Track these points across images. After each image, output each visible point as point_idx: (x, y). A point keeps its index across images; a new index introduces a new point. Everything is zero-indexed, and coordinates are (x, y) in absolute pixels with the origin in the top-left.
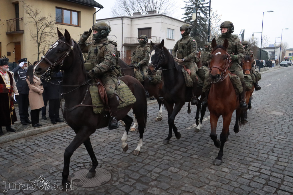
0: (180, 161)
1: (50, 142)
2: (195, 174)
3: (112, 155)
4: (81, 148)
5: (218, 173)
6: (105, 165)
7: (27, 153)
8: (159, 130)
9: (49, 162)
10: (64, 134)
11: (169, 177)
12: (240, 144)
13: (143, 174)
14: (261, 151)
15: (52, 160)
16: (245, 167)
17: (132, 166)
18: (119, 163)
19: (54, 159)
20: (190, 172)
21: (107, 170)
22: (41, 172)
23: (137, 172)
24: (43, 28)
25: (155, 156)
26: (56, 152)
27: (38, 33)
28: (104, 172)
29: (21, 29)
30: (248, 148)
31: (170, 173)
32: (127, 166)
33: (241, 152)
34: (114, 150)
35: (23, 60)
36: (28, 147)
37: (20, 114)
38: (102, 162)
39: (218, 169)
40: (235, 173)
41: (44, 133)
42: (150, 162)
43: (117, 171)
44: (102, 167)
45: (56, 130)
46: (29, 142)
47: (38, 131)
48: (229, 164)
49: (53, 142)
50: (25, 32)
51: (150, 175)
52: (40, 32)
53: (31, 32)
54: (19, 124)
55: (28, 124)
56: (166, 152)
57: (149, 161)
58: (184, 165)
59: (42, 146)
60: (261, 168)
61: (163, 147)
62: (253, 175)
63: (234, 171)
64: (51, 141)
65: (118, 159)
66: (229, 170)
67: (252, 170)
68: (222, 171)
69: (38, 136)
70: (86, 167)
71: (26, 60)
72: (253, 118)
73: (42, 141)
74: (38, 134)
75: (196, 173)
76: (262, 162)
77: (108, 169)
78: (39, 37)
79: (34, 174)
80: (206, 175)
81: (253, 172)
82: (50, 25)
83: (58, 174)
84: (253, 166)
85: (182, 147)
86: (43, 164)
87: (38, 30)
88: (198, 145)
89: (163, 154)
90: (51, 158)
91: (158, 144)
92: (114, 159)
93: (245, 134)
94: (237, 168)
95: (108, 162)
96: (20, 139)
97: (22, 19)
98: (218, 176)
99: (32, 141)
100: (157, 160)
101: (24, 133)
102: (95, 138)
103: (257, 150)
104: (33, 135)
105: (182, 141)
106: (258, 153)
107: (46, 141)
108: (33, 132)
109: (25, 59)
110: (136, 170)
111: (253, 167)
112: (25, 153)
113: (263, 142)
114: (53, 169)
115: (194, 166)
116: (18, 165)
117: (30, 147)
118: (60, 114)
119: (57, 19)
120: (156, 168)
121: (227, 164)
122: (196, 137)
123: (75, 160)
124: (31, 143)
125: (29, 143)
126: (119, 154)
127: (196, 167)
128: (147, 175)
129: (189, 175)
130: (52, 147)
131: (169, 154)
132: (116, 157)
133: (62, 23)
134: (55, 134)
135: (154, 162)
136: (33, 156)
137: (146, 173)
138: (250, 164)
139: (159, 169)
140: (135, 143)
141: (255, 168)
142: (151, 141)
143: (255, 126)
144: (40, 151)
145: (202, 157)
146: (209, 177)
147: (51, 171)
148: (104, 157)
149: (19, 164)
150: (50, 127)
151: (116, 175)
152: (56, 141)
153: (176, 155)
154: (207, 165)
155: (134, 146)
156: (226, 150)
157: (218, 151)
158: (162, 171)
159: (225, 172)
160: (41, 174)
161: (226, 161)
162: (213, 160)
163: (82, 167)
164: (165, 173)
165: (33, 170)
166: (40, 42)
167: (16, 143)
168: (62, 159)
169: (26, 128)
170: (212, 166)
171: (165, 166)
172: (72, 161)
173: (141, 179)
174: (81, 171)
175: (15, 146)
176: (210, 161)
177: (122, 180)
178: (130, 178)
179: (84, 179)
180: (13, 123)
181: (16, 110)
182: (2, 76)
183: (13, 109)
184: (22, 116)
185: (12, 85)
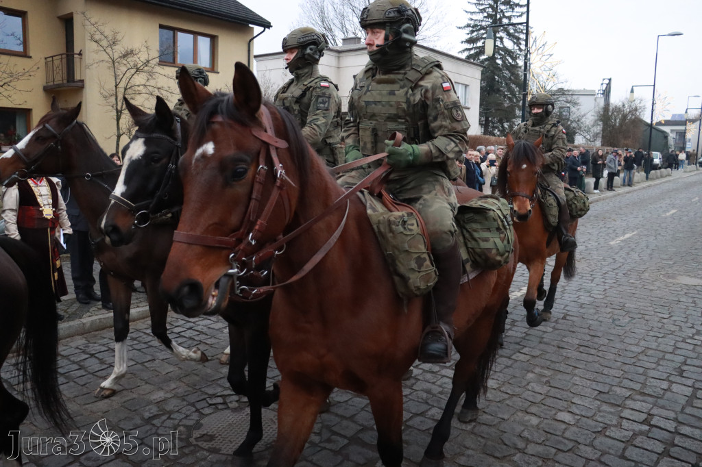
1: (145, 346)
2: (490, 425)
5: (546, 424)
7: (90, 370)
9: (143, 393)
10: (176, 326)
11: (427, 431)
12: (600, 354)
13: (366, 423)
14: (652, 373)
15: (148, 388)
16: (612, 410)
17: (339, 405)
19: (152, 386)
20: (478, 421)
22: (122, 416)
23: (351, 419)
24: (128, 75)
26: (157, 369)
27: (116, 86)
28: (271, 419)
29: (77, 77)
30: (619, 364)
31: (430, 424)
33: (602, 374)
36: (92, 355)
37: (74, 279)
39: (546, 414)
40: (588, 426)
46: (96, 345)
48: (574, 403)
49: (152, 346)
50: (87, 84)
52: (122, 85)
53: (102, 84)
54: (71, 303)
55: (92, 302)
56: (421, 371)
60: (653, 415)
62: (634, 430)
63: (586, 419)
64: (145, 343)
66: (574, 419)
67: (630, 418)
68: (556, 420)
70: (230, 405)
72: (633, 292)
75: (495, 423)
76: (655, 399)
78: (120, 96)
80: (518, 429)
81: (632, 424)
82: (146, 68)
83: (163, 422)
84: (632, 409)
86: (129, 398)
87: (118, 81)
89: (414, 377)
90: (147, 383)
93: (613, 331)
94: (594, 412)
96: (73, 336)
97: (80, 54)
98: (546, 432)
99: (100, 341)
101: (84, 324)
103: (641, 370)
104: (104, 329)
106: (645, 377)
107: (135, 342)
108: (104, 321)
110: (348, 416)
111: (633, 412)
112: (86, 371)
113: (655, 350)
114: (150, 409)
115: (488, 407)
116: (69, 398)
117: (96, 357)
119: (162, 54)
121: (569, 403)
123: (203, 390)
124: (101, 347)
125: (94, 348)
127: (493, 408)
129: (477, 428)
130: (149, 358)
131: (429, 376)
133: (173, 63)
136: (104, 378)
137: (372, 423)
138: (625, 405)
141: (637, 413)
143: (637, 311)
145: (509, 385)
146: (526, 434)
147: (147, 415)
149: (72, 395)
153: (445, 380)
154: (521, 404)
156: (567, 369)
157: (546, 372)
158: (411, 418)
159: (564, 422)
160: (122, 422)
161: (565, 395)
162: (534, 392)
163: (220, 407)
164: (419, 423)
165: (104, 411)
166: (122, 107)
167: (65, 348)
168: (173, 386)
169: (89, 312)
170: (531, 408)
171: (417, 406)
172: (195, 391)
173: (361, 435)
174: (219, 414)
175: (62, 353)
176: (526, 394)
177: (316, 439)
178: (335, 433)
179: (225, 433)
180: (60, 301)
181: (64, 268)
182: (33, 188)
183: (58, 266)
184: (79, 284)
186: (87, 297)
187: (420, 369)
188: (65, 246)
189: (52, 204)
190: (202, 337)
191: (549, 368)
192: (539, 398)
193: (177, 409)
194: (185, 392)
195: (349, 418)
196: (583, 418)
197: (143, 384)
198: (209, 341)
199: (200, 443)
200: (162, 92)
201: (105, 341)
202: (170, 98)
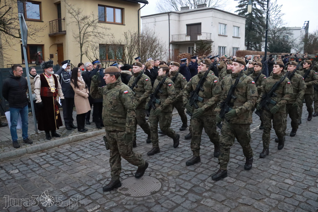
0: (236, 170)
1: (96, 148)
2: (253, 185)
3: (161, 162)
5: (280, 184)
6: (154, 173)
9: (95, 169)
11: (224, 187)
12: (305, 152)
13: (196, 183)
15: (98, 167)
16: (312, 179)
17: (184, 175)
18: (169, 171)
19: (100, 166)
20: (248, 183)
21: (157, 179)
22: (87, 179)
23: (189, 181)
24: (85, 27)
26: (102, 159)
27: (80, 33)
28: (153, 181)
29: (63, 30)
30: (314, 157)
31: (225, 184)
32: (177, 174)
33: (306, 161)
34: (164, 158)
36: (73, 152)
37: (64, 119)
38: (151, 170)
40: (300, 186)
41: (89, 138)
42: (204, 171)
43: (167, 180)
44: (151, 175)
45: (101, 135)
46: (75, 148)
47: (83, 136)
48: (293, 175)
49: (99, 148)
50: (67, 33)
51: (204, 185)
52: (82, 32)
53: (74, 32)
54: (64, 129)
55: (73, 129)
57: (202, 169)
59: (88, 152)
63: (298, 183)
64: (96, 147)
65: (168, 167)
66: (293, 182)
68: (284, 183)
69: (83, 141)
71: (68, 61)
73: (87, 147)
74: (83, 139)
75: (255, 184)
77: (158, 177)
78: (82, 37)
79: (81, 182)
80: (266, 187)
82: (93, 24)
83: (105, 182)
85: (238, 155)
86: (89, 172)
87: (81, 30)
88: (256, 153)
90: (97, 165)
92: (164, 167)
93: (311, 141)
94: (303, 179)
95: (157, 170)
96: (65, 144)
97: (64, 19)
98: (280, 188)
99: (77, 146)
100: (211, 169)
101: (69, 139)
104: (78, 141)
105: (238, 148)
107: (92, 147)
108: (78, 137)
109: (67, 61)
110: (188, 180)
112: (71, 159)
114: (99, 176)
115: (252, 176)
116: (64, 172)
117: (75, 153)
119: (100, 17)
121: (291, 175)
124: (76, 149)
125: (74, 149)
126: (169, 162)
127: (255, 177)
128: (200, 185)
129: (247, 186)
130: (98, 154)
132: (166, 165)
133: (105, 22)
134: (100, 140)
135: (207, 171)
136: (79, 162)
137: (198, 183)
140: (187, 150)
142: (204, 148)
144: (86, 157)
145: (261, 166)
146: (270, 189)
147: (98, 179)
148: (152, 164)
149: (65, 170)
150: (95, 132)
151: (166, 184)
152: (102, 147)
153: (232, 164)
154: (267, 175)
155: (185, 153)
156: (289, 159)
157: (279, 160)
159: (288, 184)
160: (87, 182)
161: (288, 171)
162: (274, 170)
163: (130, 175)
164: (220, 183)
165: (80, 177)
166: (83, 42)
167: (61, 149)
169: (71, 133)
170: (272, 177)
173: (194, 189)
174: (129, 179)
175: (61, 152)
176: (270, 171)
177: (173, 190)
178: (182, 188)
179: (133, 187)
180: (58, 128)
181: (61, 114)
182: (47, 79)
183: (58, 113)
184: (67, 121)
185: (57, 88)
186: (70, 127)
188: (61, 104)
189: (55, 86)
191: (280, 159)
192: (276, 172)
196: (297, 182)
199: (121, 192)
200: (100, 34)
201: (78, 146)
202: (104, 37)
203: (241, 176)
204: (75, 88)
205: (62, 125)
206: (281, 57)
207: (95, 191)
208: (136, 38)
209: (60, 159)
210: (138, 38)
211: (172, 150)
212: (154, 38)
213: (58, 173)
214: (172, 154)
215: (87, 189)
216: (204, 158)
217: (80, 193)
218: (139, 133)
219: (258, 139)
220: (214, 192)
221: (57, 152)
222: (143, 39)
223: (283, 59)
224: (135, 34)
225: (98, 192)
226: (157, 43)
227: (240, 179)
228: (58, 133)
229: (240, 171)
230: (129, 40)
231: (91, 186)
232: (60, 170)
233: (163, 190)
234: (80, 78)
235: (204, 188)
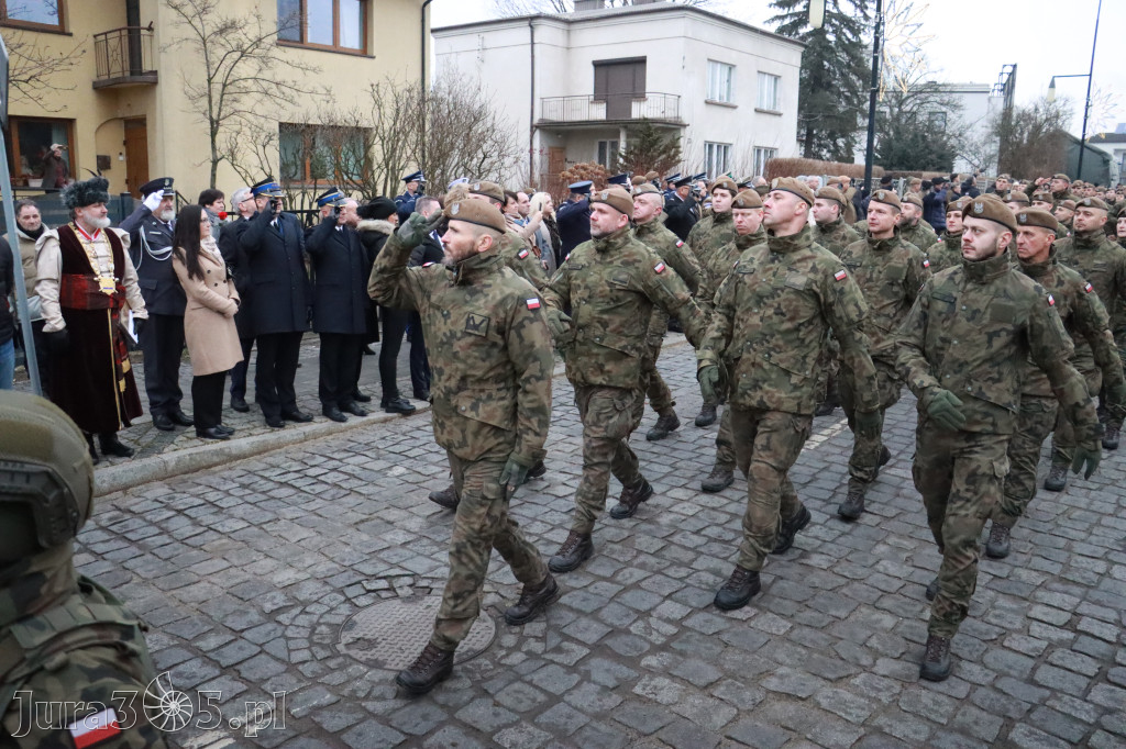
1: (264, 497)
2: (817, 628)
4: (379, 521)
5: (911, 627)
7: (176, 534)
8: (675, 454)
9: (259, 571)
10: (312, 466)
11: (715, 636)
13: (617, 623)
14: (1080, 548)
15: (269, 563)
16: (1015, 606)
17: (575, 593)
19: (276, 562)
20: (798, 620)
22: (230, 608)
23: (594, 615)
24: (228, 62)
25: (663, 557)
26: (284, 534)
27: (209, 80)
29: (147, 67)
30: (1025, 532)
31: (720, 624)
35: (158, 185)
36: (180, 512)
37: (149, 391)
39: (906, 611)
40: (974, 630)
41: (239, 462)
42: (645, 578)
45: (282, 450)
46: (185, 495)
47: (216, 453)
49: (273, 498)
50: (163, 78)
51: (645, 628)
52: (219, 78)
53: (187, 76)
54: (146, 429)
55: (179, 427)
56: (705, 540)
57: (639, 574)
58: (775, 593)
59: (232, 511)
60: (1082, 615)
61: (692, 521)
62: (1049, 638)
64: (264, 493)
67: (1045, 620)
69: (215, 473)
70: (399, 591)
71: (167, 183)
73: (231, 492)
74: (216, 464)
75: (824, 624)
76: (1084, 590)
78: (216, 97)
79: (205, 617)
80: (862, 634)
81: (1046, 629)
82: (256, 51)
83: (294, 619)
84: (1048, 605)
86: (237, 581)
87: (212, 72)
88: (828, 516)
89: (693, 549)
90: (267, 556)
91: (675, 509)
94: (983, 608)
96: (149, 482)
97: (150, 29)
98: (906, 639)
99: (192, 490)
100: (671, 572)
101: (165, 463)
102: (432, 482)
103: (1062, 542)
104: (197, 470)
106: (1068, 554)
107: (247, 491)
108: (198, 458)
109: (163, 180)
110: (589, 610)
111: (1049, 609)
112: (171, 536)
113: (1088, 510)
114: (274, 598)
115: (813, 597)
116: (145, 579)
117: (187, 515)
118: (297, 391)
119: (282, 27)
120: (668, 602)
122: (821, 484)
123: (355, 567)
124: (191, 499)
125: (182, 501)
127: (822, 601)
128: (631, 628)
129: (796, 632)
130: (270, 516)
131: (716, 548)
133: (301, 43)
134: (278, 467)
135: (659, 578)
136: (199, 548)
137: (627, 622)
138: (1035, 597)
139: (678, 605)
141: (1054, 611)
144: (227, 530)
145: (844, 564)
146: (874, 642)
147: (268, 607)
149: (150, 575)
150: (261, 438)
152: (285, 492)
154: (866, 594)
157: (906, 543)
158: (689, 615)
160: (230, 619)
162: (888, 575)
163: (384, 594)
164: (703, 623)
165: (202, 599)
166: (219, 115)
167: (137, 500)
168: (309, 561)
169: (173, 443)
170: (883, 600)
171: (699, 596)
172: (344, 569)
173: (609, 642)
174: (382, 607)
175: (133, 509)
176: (875, 579)
177: (538, 647)
178: (568, 638)
179: (393, 637)
180: (128, 425)
181: (135, 374)
182: (84, 245)
183: (125, 370)
184: (158, 398)
185: (121, 279)
186: (169, 420)
187: (704, 536)
188: (135, 338)
189: (115, 271)
190: (354, 483)
191: (912, 537)
192: (897, 584)
193: (315, 598)
194: (328, 570)
195: (592, 613)
197: (262, 557)
198: (364, 490)
199: (353, 653)
200: (283, 89)
201: (199, 490)
202: (296, 99)
203: (774, 596)
204: (191, 277)
205: (139, 413)
206: (920, 186)
207: (259, 649)
208: (414, 106)
209: (129, 536)
210: (419, 104)
211: (533, 506)
212: (476, 107)
213: (122, 584)
214: (534, 519)
215: (227, 644)
216: (647, 533)
217: (204, 656)
218: (418, 443)
219: (834, 468)
220: (682, 653)
221: (120, 510)
222: (437, 110)
223: (928, 192)
224: (409, 91)
225: (268, 654)
226: (489, 125)
227: (772, 608)
228: (123, 442)
229: (770, 581)
230: (389, 111)
231: (242, 631)
232: (128, 575)
233: (501, 647)
234: (209, 244)
235: (645, 639)
